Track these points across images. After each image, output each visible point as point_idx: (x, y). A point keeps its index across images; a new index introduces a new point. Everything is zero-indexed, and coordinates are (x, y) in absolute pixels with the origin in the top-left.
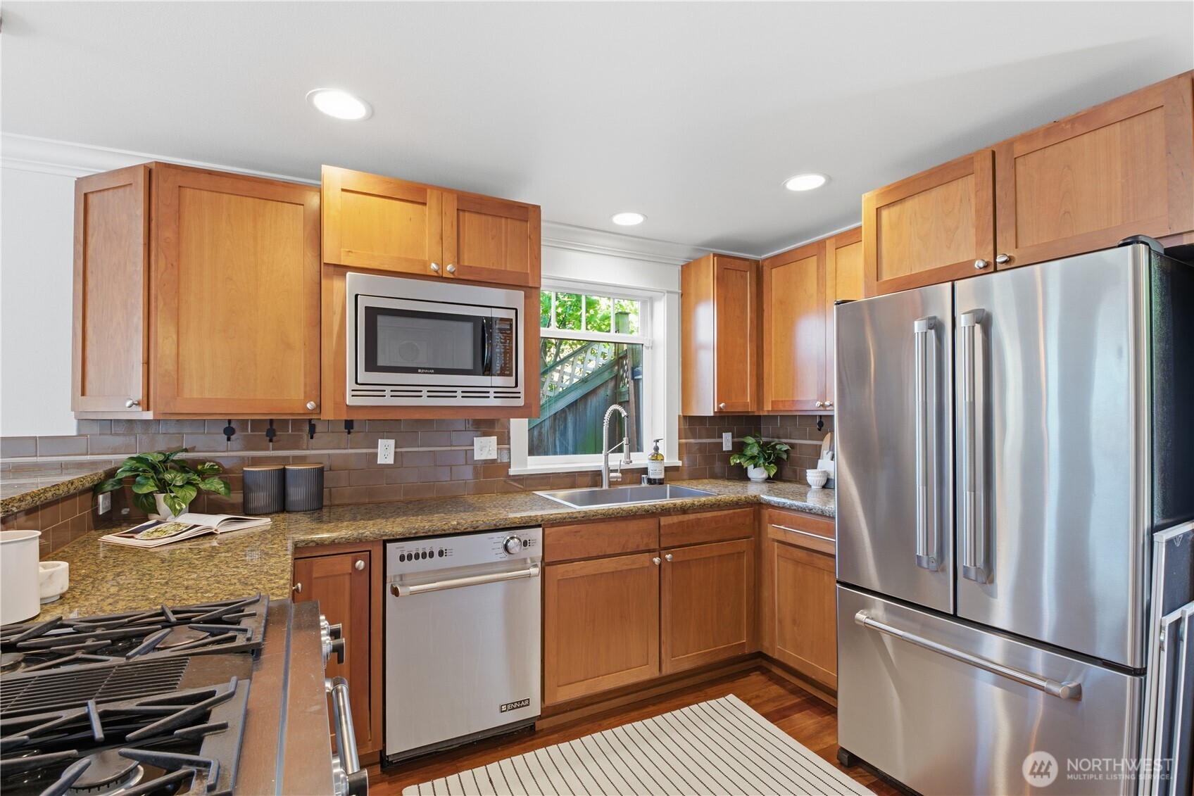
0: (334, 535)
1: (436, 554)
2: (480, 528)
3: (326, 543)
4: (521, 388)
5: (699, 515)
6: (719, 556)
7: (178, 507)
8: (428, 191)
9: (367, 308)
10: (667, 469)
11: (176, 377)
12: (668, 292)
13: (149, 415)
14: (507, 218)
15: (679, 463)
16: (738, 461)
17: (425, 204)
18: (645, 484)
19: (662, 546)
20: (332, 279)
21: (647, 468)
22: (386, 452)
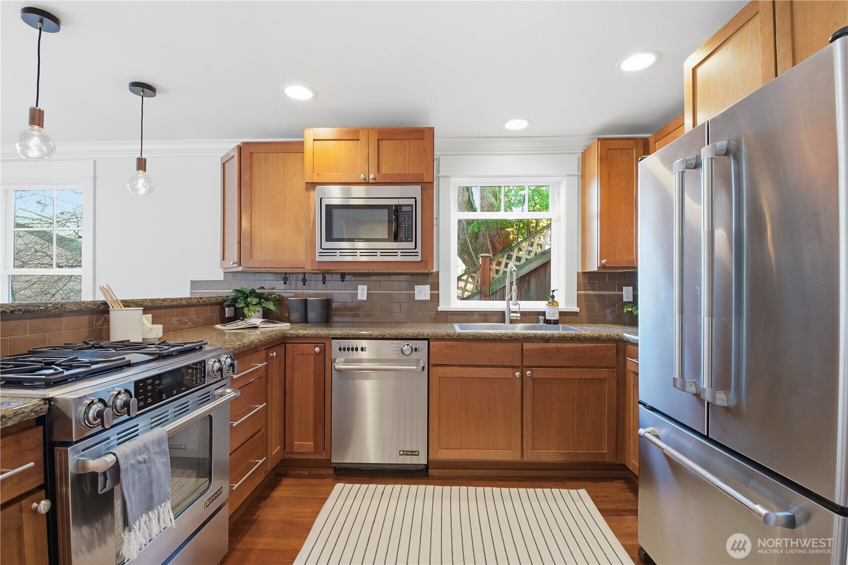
0: (305, 332)
1: (359, 349)
2: (386, 336)
3: (300, 336)
4: (419, 249)
5: (559, 345)
6: (580, 379)
7: (250, 315)
8: (361, 132)
9: (326, 205)
10: (562, 314)
11: (250, 249)
12: (568, 175)
13: (240, 269)
14: (409, 139)
15: (578, 310)
16: (630, 310)
17: (358, 140)
18: (541, 323)
19: (524, 364)
20: (310, 191)
21: (545, 312)
22: (362, 293)
